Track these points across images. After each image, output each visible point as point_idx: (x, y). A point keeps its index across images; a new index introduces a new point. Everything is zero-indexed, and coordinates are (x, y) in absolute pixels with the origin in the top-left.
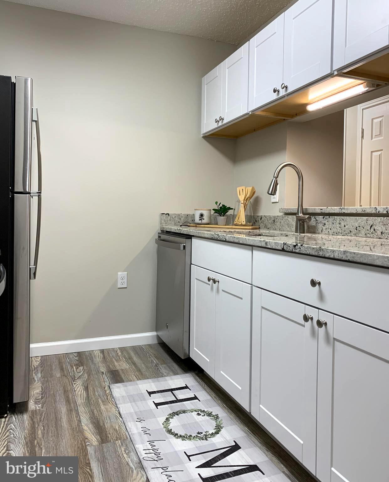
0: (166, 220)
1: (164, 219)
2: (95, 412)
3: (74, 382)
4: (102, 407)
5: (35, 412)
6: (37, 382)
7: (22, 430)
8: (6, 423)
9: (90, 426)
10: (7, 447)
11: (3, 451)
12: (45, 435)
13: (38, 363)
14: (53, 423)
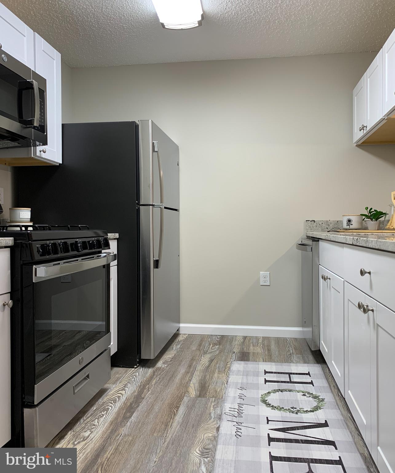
0: (311, 227)
1: (309, 226)
2: (208, 377)
3: (204, 355)
4: (216, 375)
5: (159, 369)
6: (173, 350)
7: (142, 377)
8: (134, 371)
9: (197, 385)
10: (126, 385)
11: (121, 387)
12: (157, 383)
13: (183, 338)
14: (169, 378)
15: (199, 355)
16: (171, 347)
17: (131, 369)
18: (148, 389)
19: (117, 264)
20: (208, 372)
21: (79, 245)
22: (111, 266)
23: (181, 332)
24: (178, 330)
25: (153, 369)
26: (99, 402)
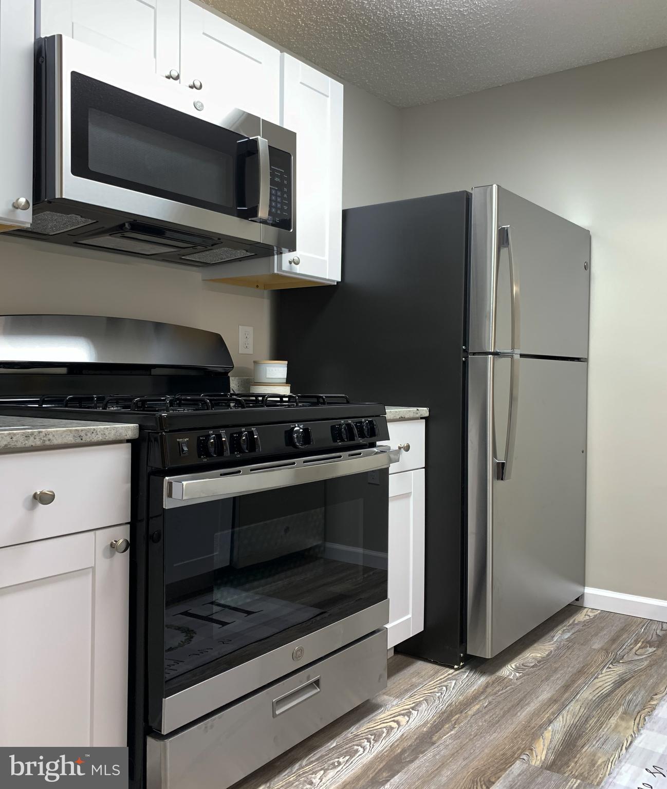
2: (592, 722)
3: (610, 666)
4: (613, 721)
5: (502, 680)
6: (552, 642)
7: (459, 692)
8: (450, 676)
9: (559, 737)
10: (417, 705)
11: (407, 707)
12: (480, 714)
13: (587, 618)
14: (509, 705)
15: (599, 665)
16: (552, 634)
17: (447, 669)
18: (455, 724)
19: (424, 466)
20: (599, 710)
21: (295, 436)
22: (390, 473)
23: (588, 603)
24: (577, 600)
25: (489, 678)
26: (349, 732)
